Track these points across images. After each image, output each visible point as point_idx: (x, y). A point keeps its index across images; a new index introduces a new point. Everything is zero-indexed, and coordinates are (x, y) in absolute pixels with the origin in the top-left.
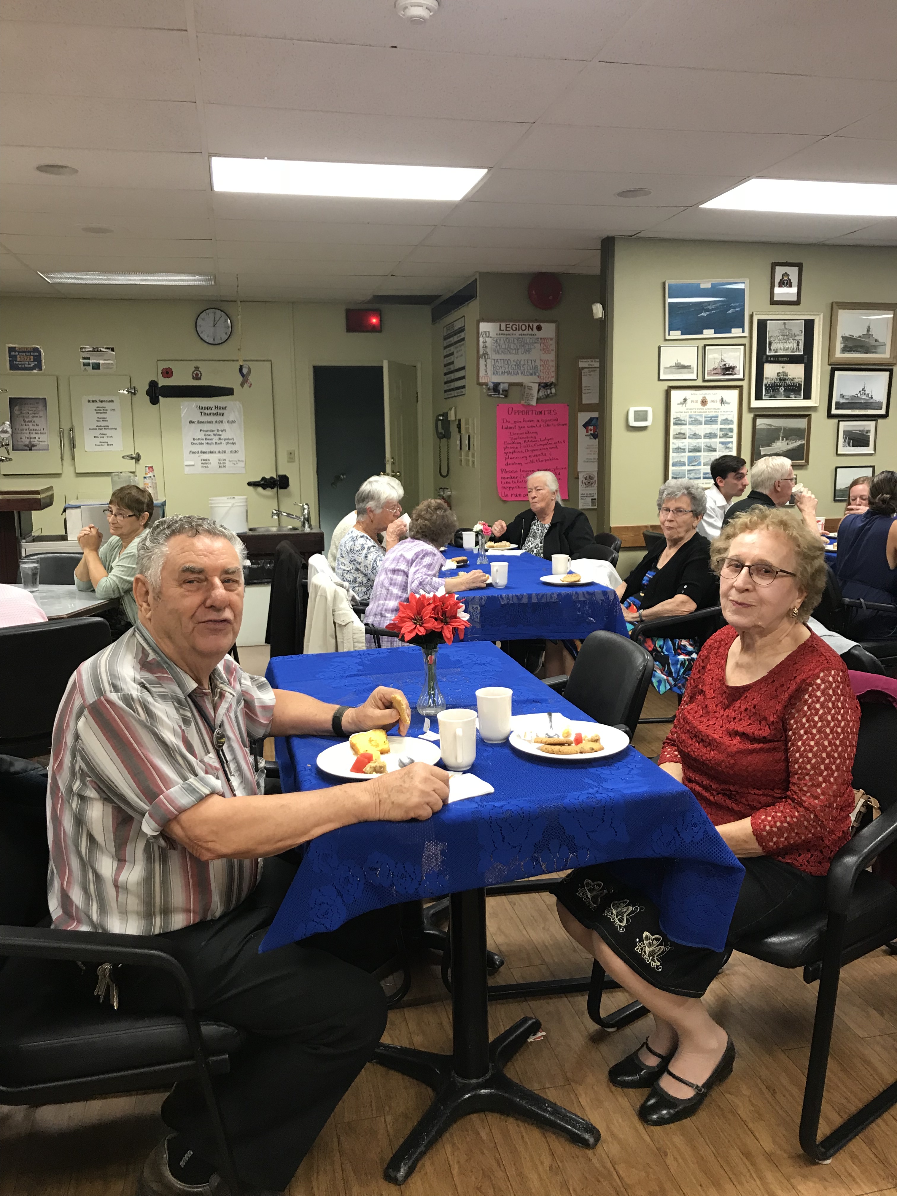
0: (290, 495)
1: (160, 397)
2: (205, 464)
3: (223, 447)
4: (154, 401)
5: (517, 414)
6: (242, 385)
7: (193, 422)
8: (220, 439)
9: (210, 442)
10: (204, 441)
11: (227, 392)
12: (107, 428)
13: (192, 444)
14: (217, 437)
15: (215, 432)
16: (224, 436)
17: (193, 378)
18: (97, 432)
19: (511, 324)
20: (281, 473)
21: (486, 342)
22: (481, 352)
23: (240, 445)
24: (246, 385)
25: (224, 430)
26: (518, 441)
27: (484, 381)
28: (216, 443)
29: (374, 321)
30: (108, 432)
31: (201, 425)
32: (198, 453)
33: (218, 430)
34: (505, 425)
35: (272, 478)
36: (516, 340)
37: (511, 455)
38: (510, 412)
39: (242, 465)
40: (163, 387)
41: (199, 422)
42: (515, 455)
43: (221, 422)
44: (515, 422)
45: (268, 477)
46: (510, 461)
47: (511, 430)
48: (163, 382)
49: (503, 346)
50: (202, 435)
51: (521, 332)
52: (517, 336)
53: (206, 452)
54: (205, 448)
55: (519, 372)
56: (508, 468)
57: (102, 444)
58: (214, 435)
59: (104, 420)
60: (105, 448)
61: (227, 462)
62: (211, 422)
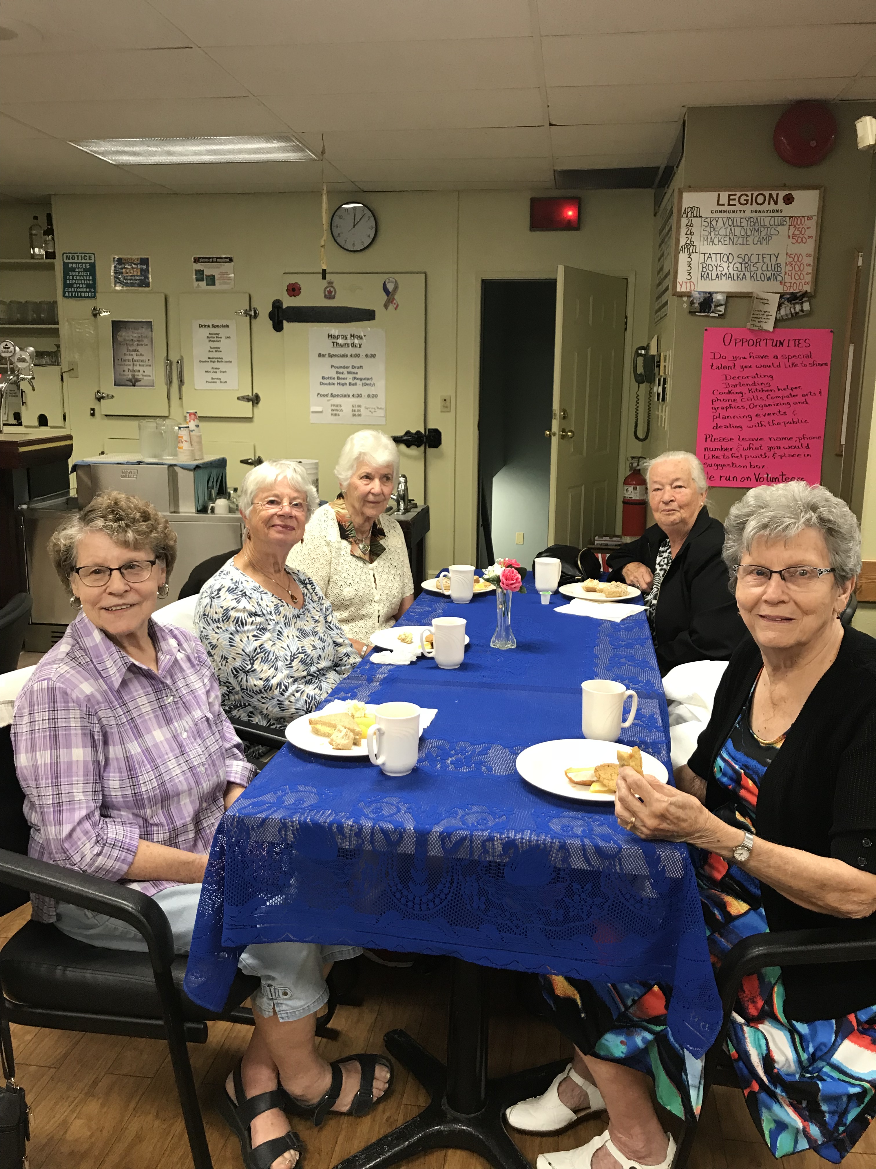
0: (441, 456)
1: (285, 322)
2: (336, 411)
3: (359, 389)
4: (278, 327)
5: (739, 344)
6: (386, 306)
7: (324, 356)
8: (354, 378)
9: (343, 382)
10: (336, 381)
11: (368, 315)
12: (220, 360)
13: (322, 384)
14: (351, 376)
15: (350, 370)
16: (361, 374)
17: (326, 297)
18: (209, 366)
19: (739, 194)
20: (431, 426)
21: (691, 225)
22: (683, 242)
23: (380, 387)
24: (391, 307)
25: (361, 367)
26: (738, 389)
27: (684, 290)
28: (350, 384)
29: (570, 213)
30: (222, 366)
31: (334, 359)
32: (327, 395)
33: (353, 367)
34: (717, 363)
35: (418, 432)
36: (744, 223)
37: (723, 413)
38: (727, 341)
39: (381, 413)
40: (288, 307)
41: (330, 356)
42: (730, 412)
43: (357, 356)
44: (735, 358)
45: (413, 431)
46: (720, 422)
47: (726, 372)
48: (288, 302)
49: (723, 232)
50: (333, 373)
51: (755, 207)
52: (748, 214)
53: (337, 396)
54: (336, 390)
55: (748, 274)
56: (717, 434)
57: (214, 381)
58: (349, 373)
59: (217, 350)
60: (218, 386)
61: (362, 409)
62: (344, 356)
